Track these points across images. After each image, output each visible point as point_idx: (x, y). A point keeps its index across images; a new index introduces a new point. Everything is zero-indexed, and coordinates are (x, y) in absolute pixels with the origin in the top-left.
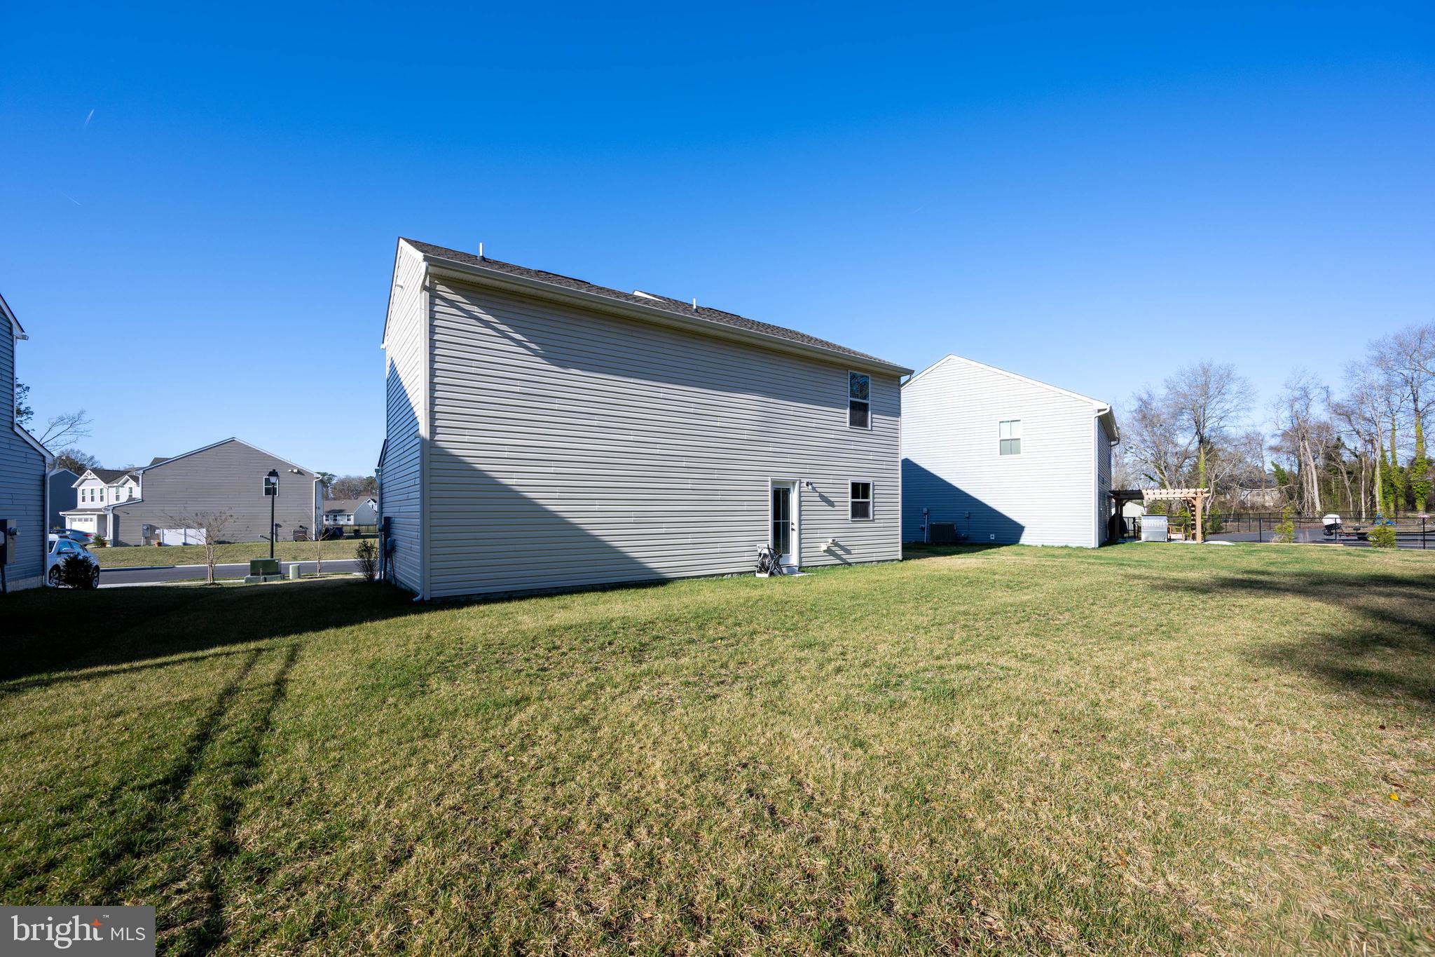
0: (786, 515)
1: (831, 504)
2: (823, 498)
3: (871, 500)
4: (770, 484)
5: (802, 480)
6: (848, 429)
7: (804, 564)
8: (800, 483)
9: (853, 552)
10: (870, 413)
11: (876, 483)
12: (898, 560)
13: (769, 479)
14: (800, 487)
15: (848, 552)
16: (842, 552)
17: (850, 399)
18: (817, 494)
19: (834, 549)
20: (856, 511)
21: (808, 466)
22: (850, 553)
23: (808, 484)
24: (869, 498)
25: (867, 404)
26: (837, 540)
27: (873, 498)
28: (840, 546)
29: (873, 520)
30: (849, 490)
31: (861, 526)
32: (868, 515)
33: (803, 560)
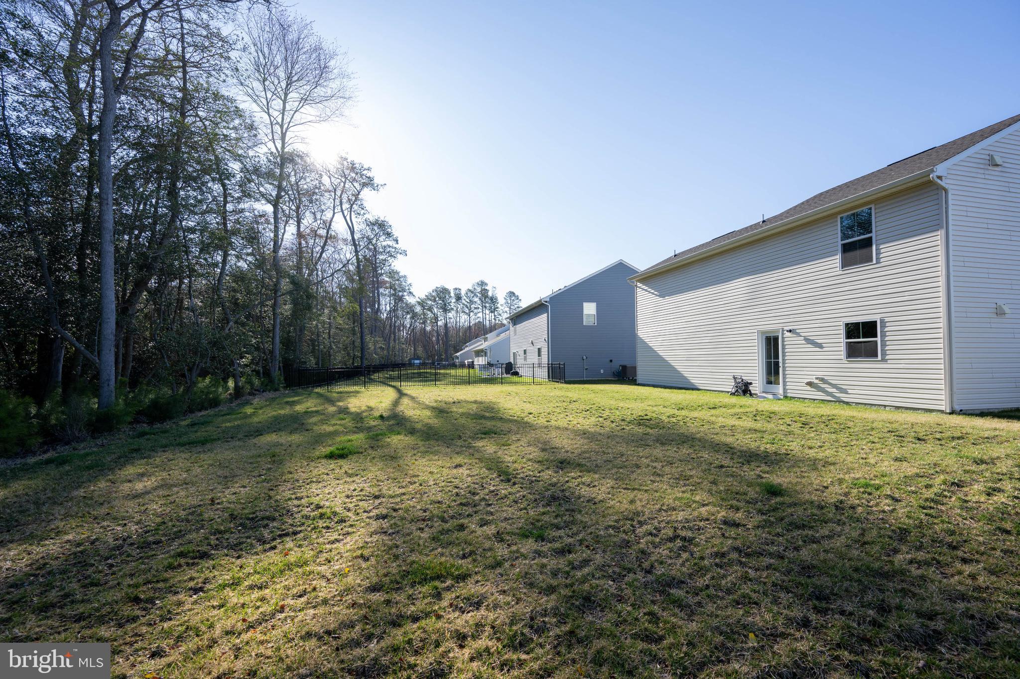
0: (777, 357)
1: (820, 346)
2: (808, 341)
3: (879, 339)
4: (756, 334)
5: (786, 328)
6: (841, 272)
7: (789, 395)
8: (783, 330)
9: (849, 391)
10: (874, 247)
11: (887, 320)
12: (942, 412)
13: (756, 331)
14: (783, 334)
15: (844, 391)
16: (834, 390)
17: (840, 243)
18: (802, 338)
19: (823, 386)
20: (853, 352)
21: (791, 316)
22: (847, 393)
23: (790, 331)
24: (876, 336)
25: (871, 238)
26: (826, 378)
27: (884, 335)
28: (830, 384)
29: (884, 360)
30: (842, 331)
31: (863, 366)
32: (876, 356)
33: (788, 391)
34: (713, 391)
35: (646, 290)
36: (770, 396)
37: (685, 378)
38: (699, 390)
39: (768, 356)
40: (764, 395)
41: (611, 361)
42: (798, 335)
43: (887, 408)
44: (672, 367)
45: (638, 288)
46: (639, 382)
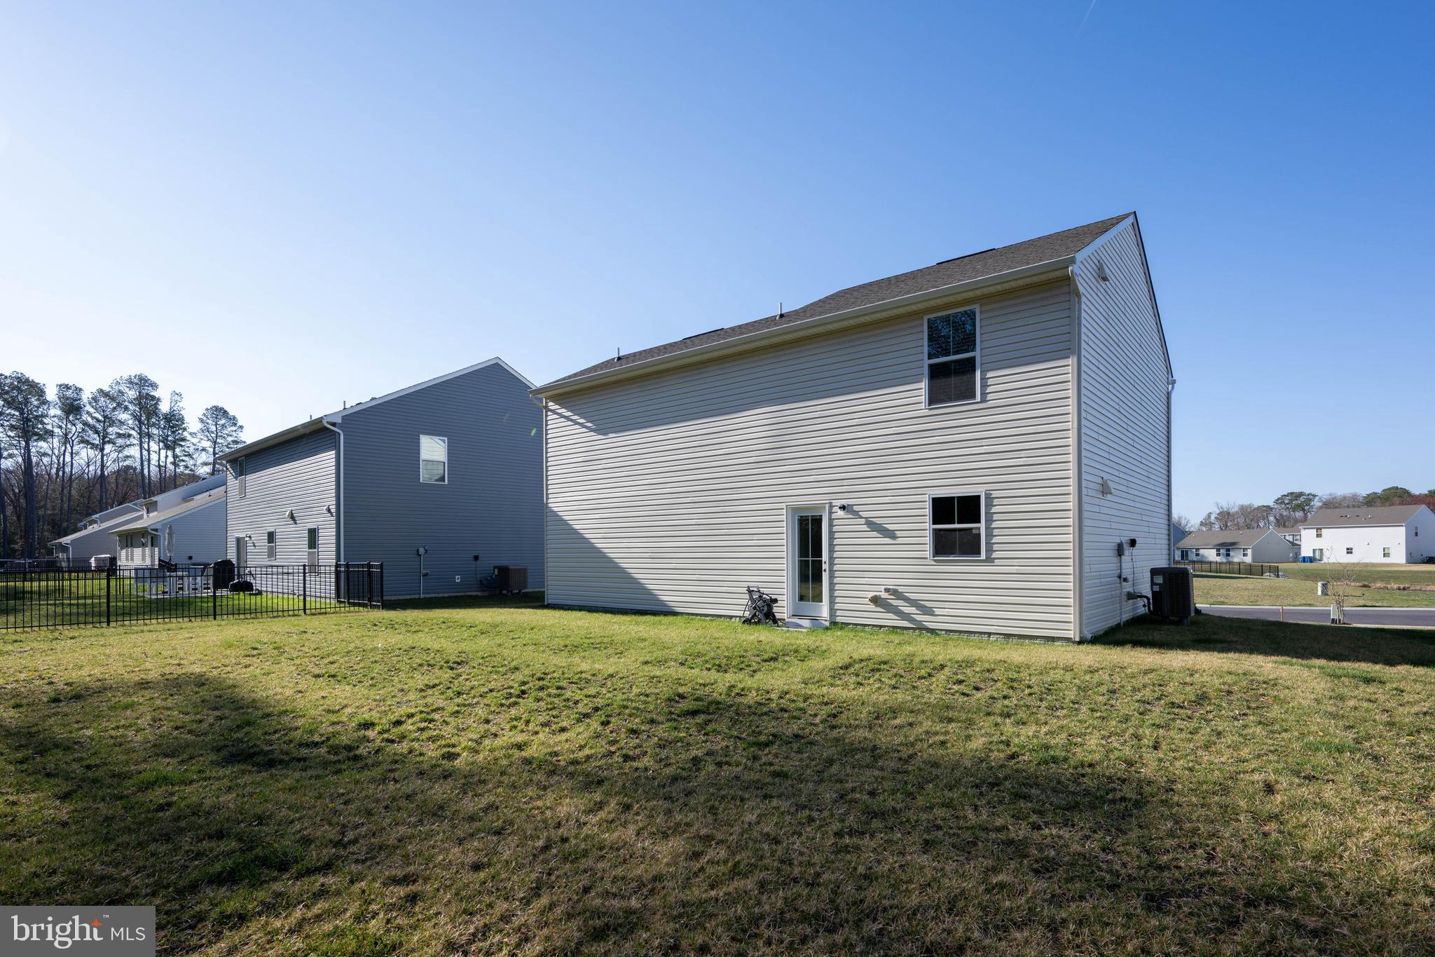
0: (818, 552)
1: (891, 535)
2: (873, 526)
3: (982, 525)
4: (784, 511)
5: (836, 503)
6: (927, 412)
7: (839, 619)
8: (831, 506)
9: (937, 611)
10: (978, 374)
11: (995, 494)
12: (1068, 640)
13: (784, 506)
14: (831, 513)
15: (929, 611)
16: (913, 610)
17: (927, 362)
18: (863, 521)
19: (895, 603)
20: (945, 546)
21: (845, 482)
22: (933, 614)
23: (843, 508)
24: (980, 522)
25: (973, 360)
26: (900, 589)
27: (989, 520)
28: (907, 600)
29: (989, 560)
30: (928, 510)
31: (958, 569)
32: (978, 553)
33: (838, 613)
34: (701, 615)
36: (806, 623)
37: (648, 592)
38: (675, 614)
39: (803, 551)
40: (796, 620)
41: (476, 558)
42: (856, 514)
43: (993, 638)
44: (623, 570)
45: (549, 413)
46: (551, 601)
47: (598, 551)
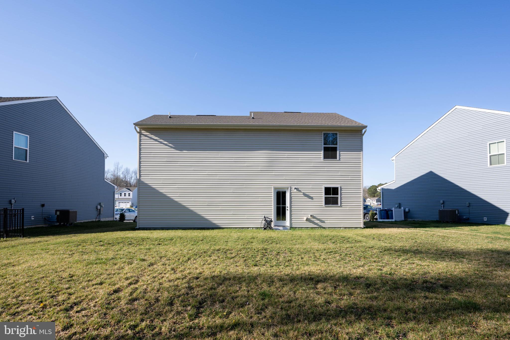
0: (284, 203)
1: (311, 198)
2: (305, 194)
3: (339, 196)
4: (273, 189)
5: (292, 187)
6: (323, 161)
7: (293, 226)
8: (291, 188)
9: (326, 222)
10: (338, 152)
11: (342, 187)
12: (361, 228)
13: (273, 187)
14: (291, 190)
15: (323, 222)
16: (318, 222)
17: (323, 146)
18: (302, 193)
19: (313, 220)
20: (328, 202)
21: (296, 180)
22: (324, 223)
23: (296, 188)
24: (338, 195)
25: (336, 147)
26: (314, 215)
27: (341, 195)
28: (317, 219)
29: (341, 206)
30: (323, 191)
31: (332, 209)
32: (337, 204)
33: (293, 224)
34: (229, 228)
35: (156, 140)
36: (281, 228)
37: (206, 220)
39: (278, 202)
40: (277, 227)
41: (43, 205)
42: (300, 191)
43: (341, 229)
45: (142, 136)
46: (140, 226)
47: (176, 202)
